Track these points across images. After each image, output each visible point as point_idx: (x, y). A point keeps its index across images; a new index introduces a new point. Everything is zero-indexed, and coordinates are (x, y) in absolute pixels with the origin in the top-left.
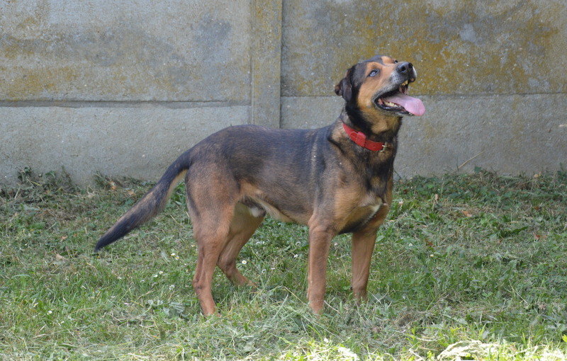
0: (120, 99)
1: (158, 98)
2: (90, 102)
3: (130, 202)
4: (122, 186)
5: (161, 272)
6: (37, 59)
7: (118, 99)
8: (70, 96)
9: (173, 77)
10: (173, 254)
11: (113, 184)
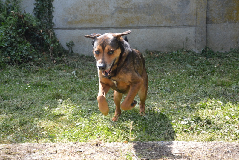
0: (154, 26)
1: (166, 25)
2: (144, 27)
3: (156, 58)
4: (154, 53)
5: (164, 79)
6: (128, 14)
7: (153, 26)
8: (138, 25)
9: (171, 18)
10: (168, 73)
11: (151, 53)
